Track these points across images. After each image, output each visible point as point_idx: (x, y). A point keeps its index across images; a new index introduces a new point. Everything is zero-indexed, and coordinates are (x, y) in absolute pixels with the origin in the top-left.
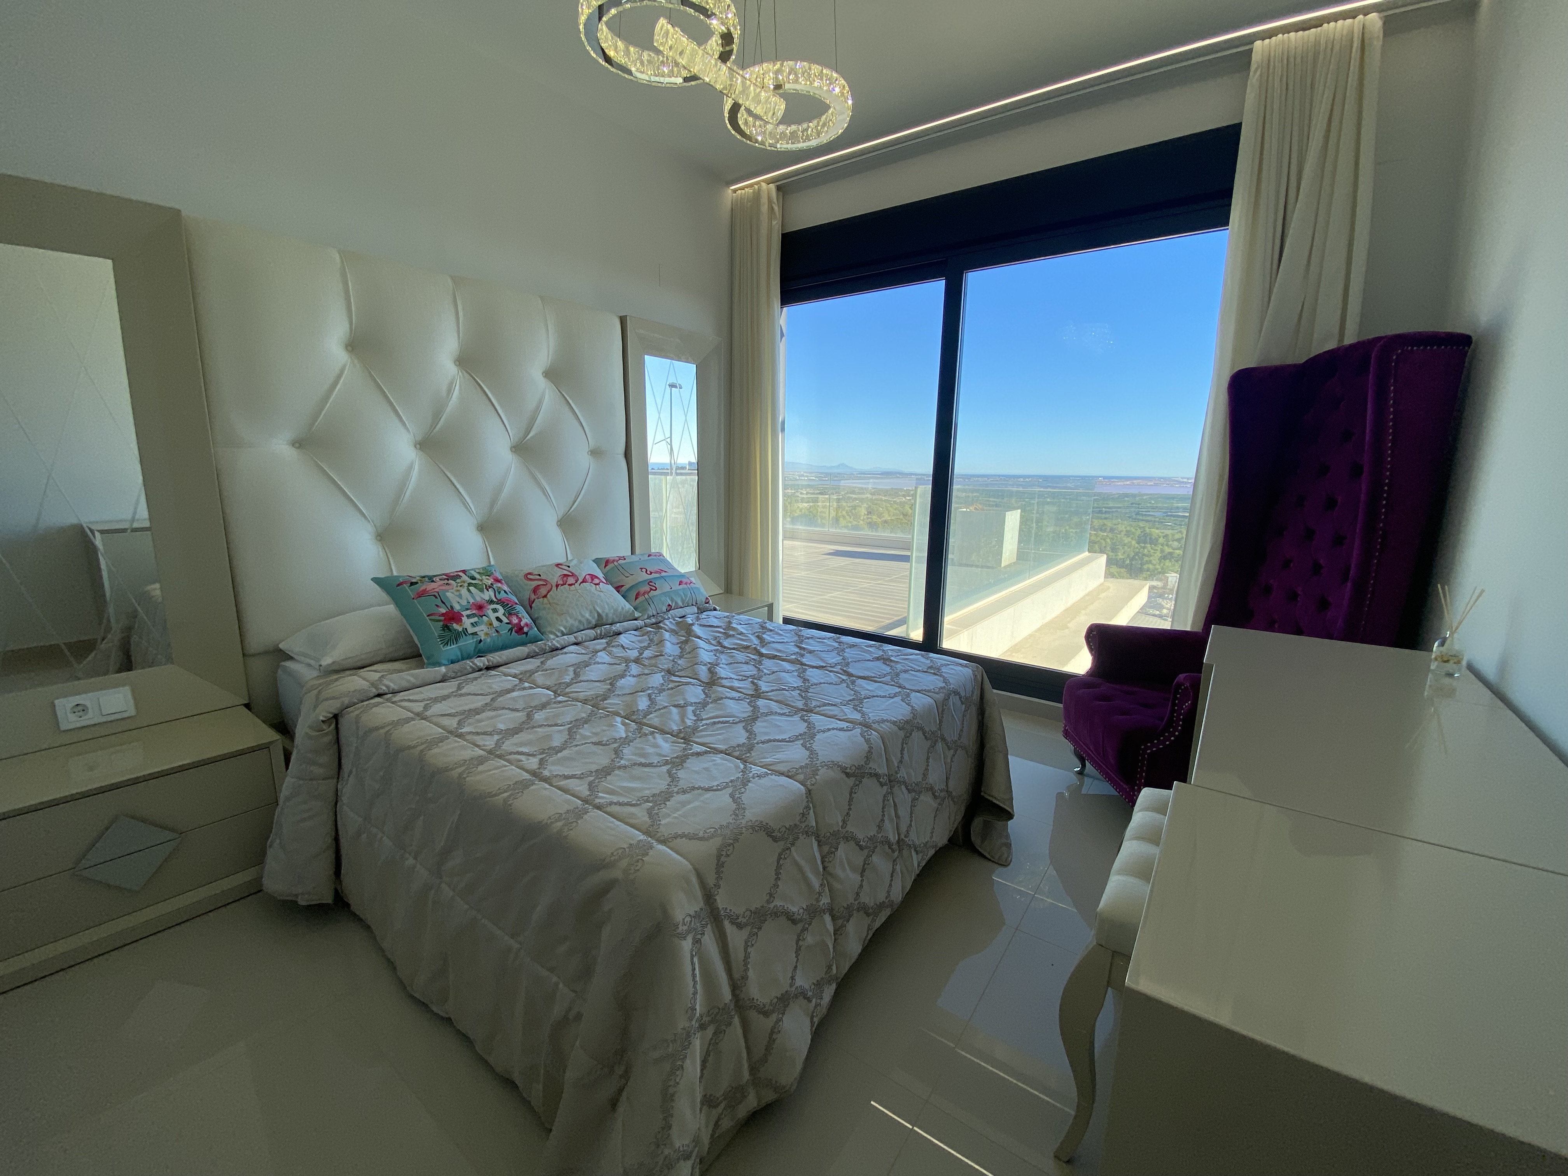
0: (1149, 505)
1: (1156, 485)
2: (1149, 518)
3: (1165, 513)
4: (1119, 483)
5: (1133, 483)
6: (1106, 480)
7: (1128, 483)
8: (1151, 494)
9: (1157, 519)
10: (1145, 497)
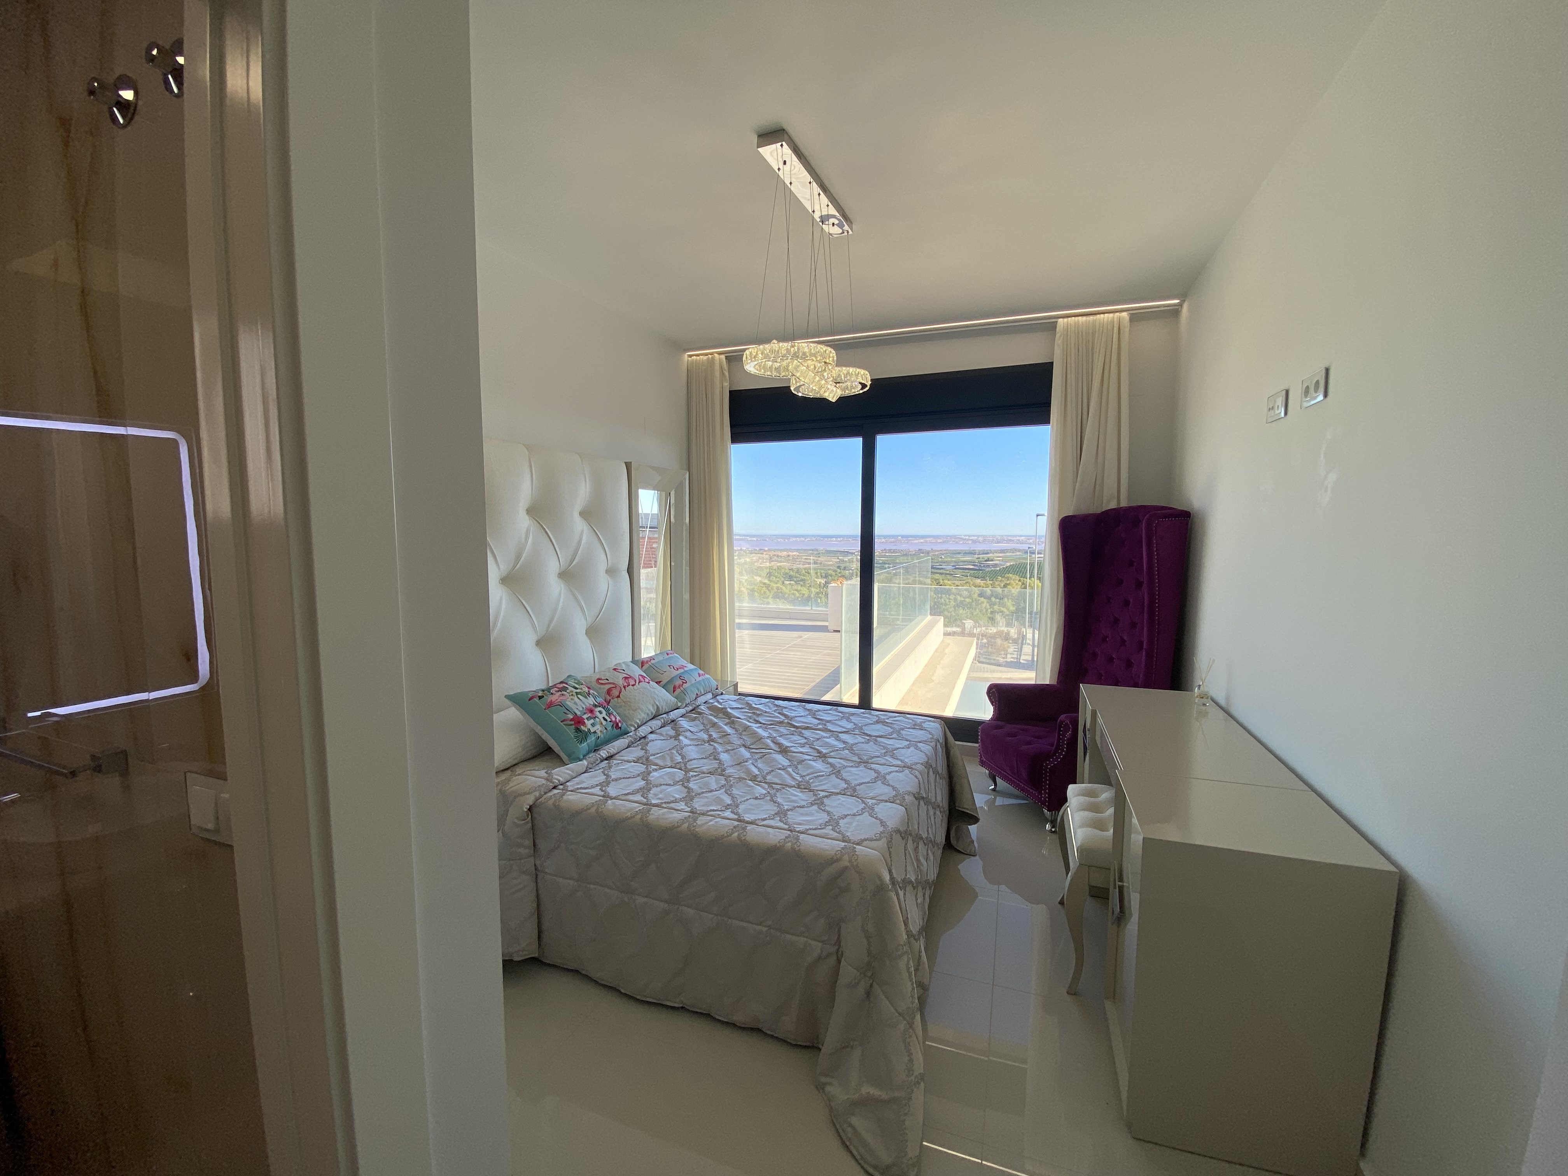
0: (940, 560)
1: (944, 542)
2: (941, 571)
3: (953, 566)
4: (915, 542)
5: (926, 541)
6: (904, 539)
7: (922, 541)
8: (941, 550)
9: (948, 572)
10: (937, 553)
